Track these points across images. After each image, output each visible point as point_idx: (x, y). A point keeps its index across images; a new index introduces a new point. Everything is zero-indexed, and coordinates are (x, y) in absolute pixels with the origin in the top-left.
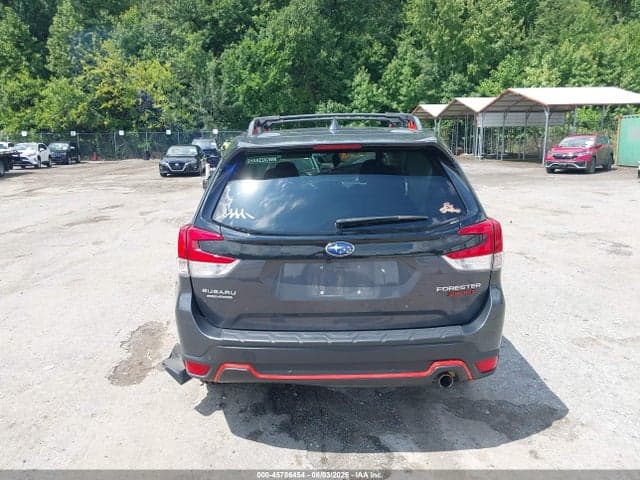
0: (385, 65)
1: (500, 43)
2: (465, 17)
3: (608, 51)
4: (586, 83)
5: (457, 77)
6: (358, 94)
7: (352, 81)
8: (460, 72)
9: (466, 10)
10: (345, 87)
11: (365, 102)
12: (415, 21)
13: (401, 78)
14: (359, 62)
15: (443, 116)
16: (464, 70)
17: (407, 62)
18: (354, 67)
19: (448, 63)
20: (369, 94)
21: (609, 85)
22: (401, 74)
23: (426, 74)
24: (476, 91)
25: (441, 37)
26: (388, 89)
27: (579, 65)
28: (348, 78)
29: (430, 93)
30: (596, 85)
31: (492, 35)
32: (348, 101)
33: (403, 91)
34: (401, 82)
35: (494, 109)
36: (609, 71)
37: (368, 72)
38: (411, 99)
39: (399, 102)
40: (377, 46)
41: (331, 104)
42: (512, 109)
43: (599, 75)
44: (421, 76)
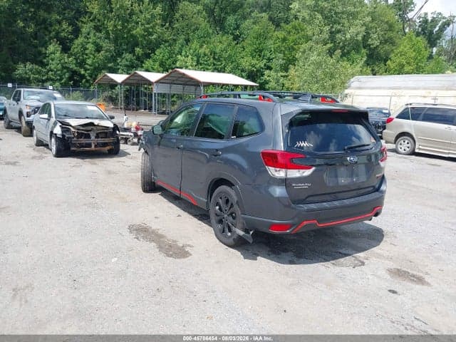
0: (72, 40)
1: (154, 36)
2: (131, 14)
3: (218, 51)
4: (207, 69)
5: (128, 56)
6: (53, 60)
7: (46, 49)
8: (130, 53)
9: (132, 10)
10: (40, 53)
11: (59, 66)
12: (95, 11)
13: (87, 52)
14: (51, 35)
15: (124, 83)
16: (133, 52)
17: (91, 40)
18: (47, 39)
19: (121, 45)
20: (62, 61)
21: (219, 71)
22: (86, 49)
23: (106, 51)
24: (142, 67)
25: (115, 26)
26: (76, 59)
27: (203, 57)
28: (42, 46)
29: (110, 65)
30: (213, 71)
31: (151, 30)
32: (43, 65)
33: (89, 61)
34: (87, 55)
35: (167, 81)
36: (219, 63)
37: (60, 44)
38: (95, 68)
39: (86, 70)
40: (65, 25)
41: (29, 66)
42: (175, 82)
43: (214, 65)
44: (102, 52)
